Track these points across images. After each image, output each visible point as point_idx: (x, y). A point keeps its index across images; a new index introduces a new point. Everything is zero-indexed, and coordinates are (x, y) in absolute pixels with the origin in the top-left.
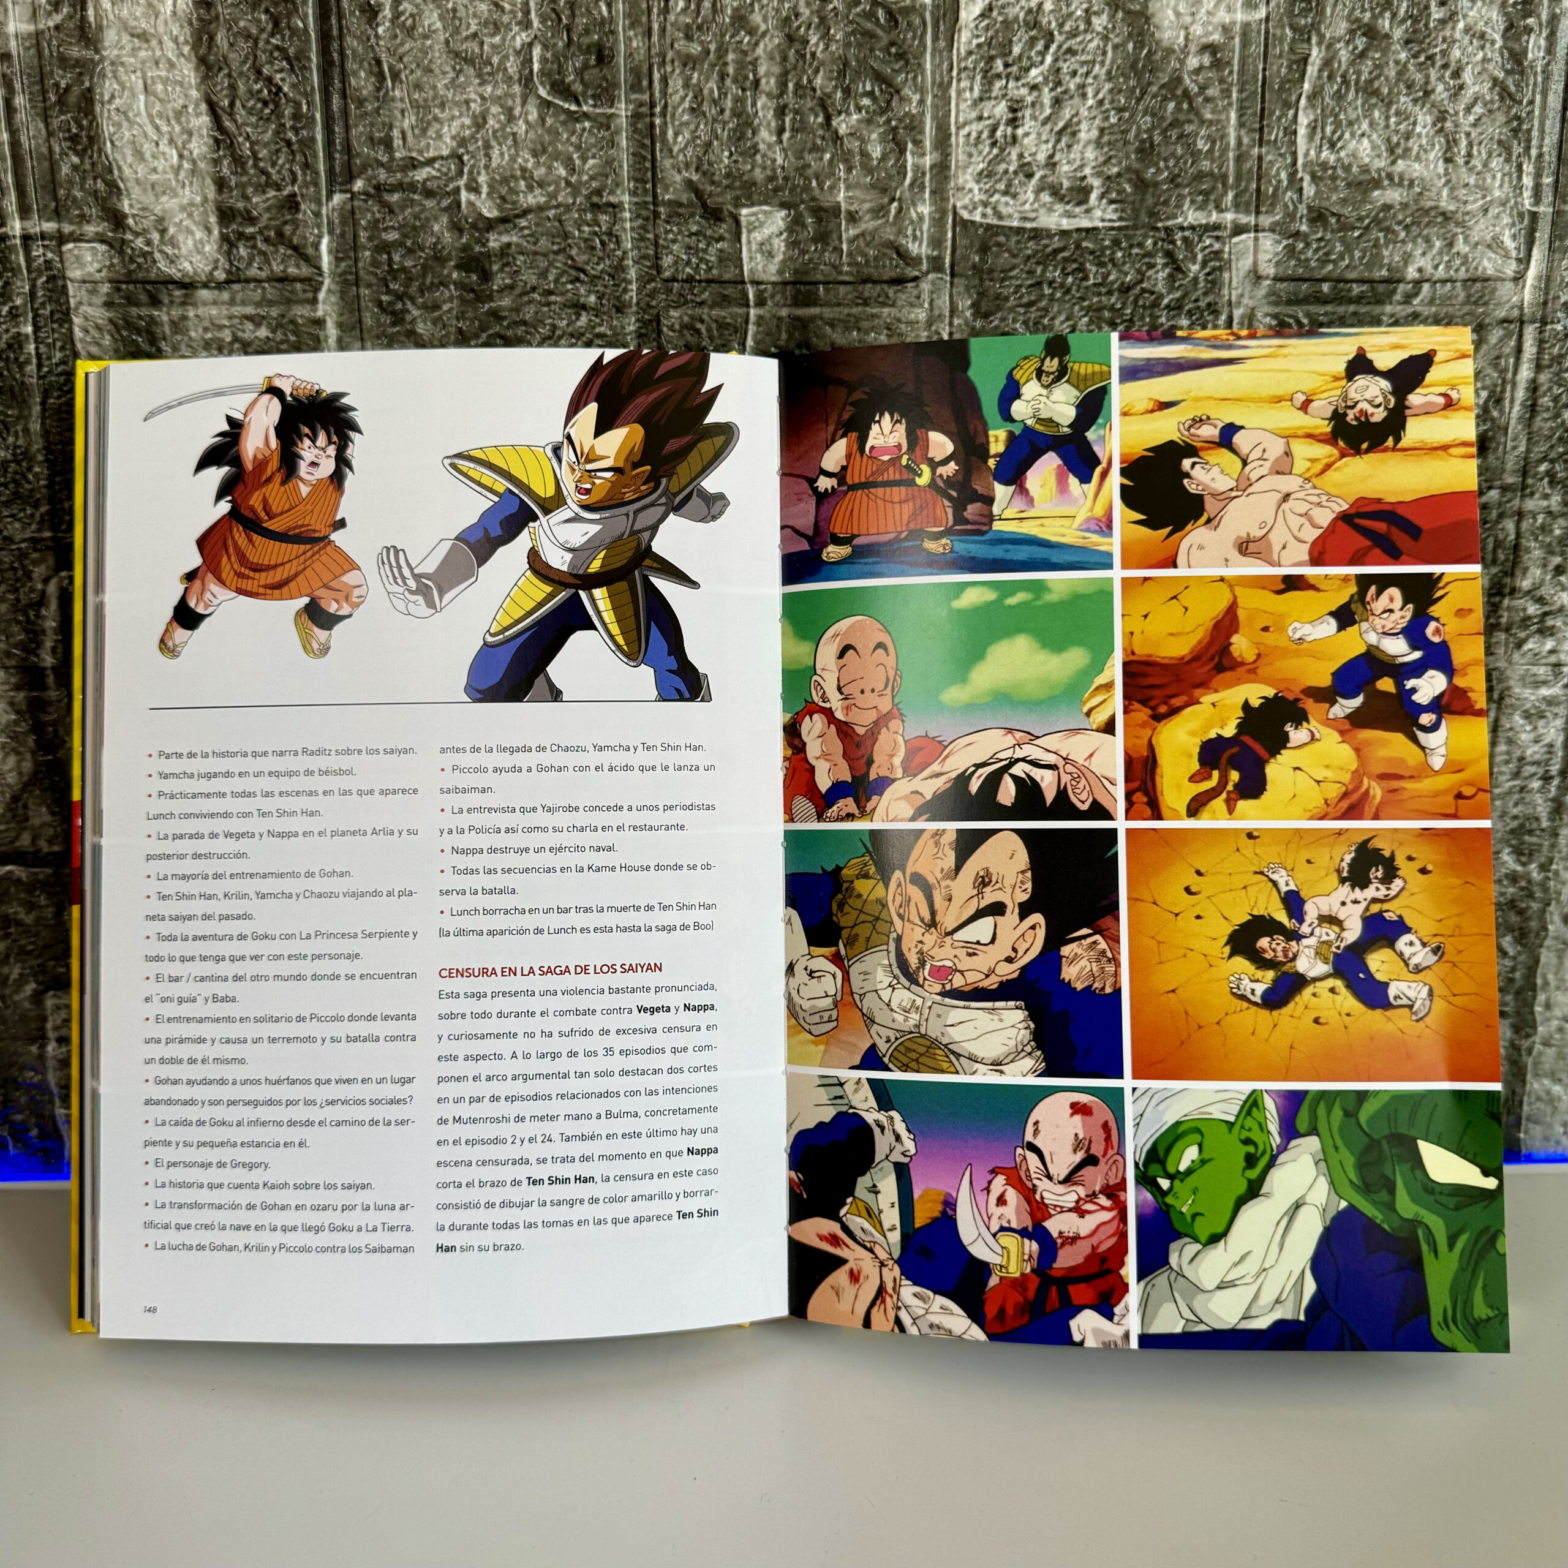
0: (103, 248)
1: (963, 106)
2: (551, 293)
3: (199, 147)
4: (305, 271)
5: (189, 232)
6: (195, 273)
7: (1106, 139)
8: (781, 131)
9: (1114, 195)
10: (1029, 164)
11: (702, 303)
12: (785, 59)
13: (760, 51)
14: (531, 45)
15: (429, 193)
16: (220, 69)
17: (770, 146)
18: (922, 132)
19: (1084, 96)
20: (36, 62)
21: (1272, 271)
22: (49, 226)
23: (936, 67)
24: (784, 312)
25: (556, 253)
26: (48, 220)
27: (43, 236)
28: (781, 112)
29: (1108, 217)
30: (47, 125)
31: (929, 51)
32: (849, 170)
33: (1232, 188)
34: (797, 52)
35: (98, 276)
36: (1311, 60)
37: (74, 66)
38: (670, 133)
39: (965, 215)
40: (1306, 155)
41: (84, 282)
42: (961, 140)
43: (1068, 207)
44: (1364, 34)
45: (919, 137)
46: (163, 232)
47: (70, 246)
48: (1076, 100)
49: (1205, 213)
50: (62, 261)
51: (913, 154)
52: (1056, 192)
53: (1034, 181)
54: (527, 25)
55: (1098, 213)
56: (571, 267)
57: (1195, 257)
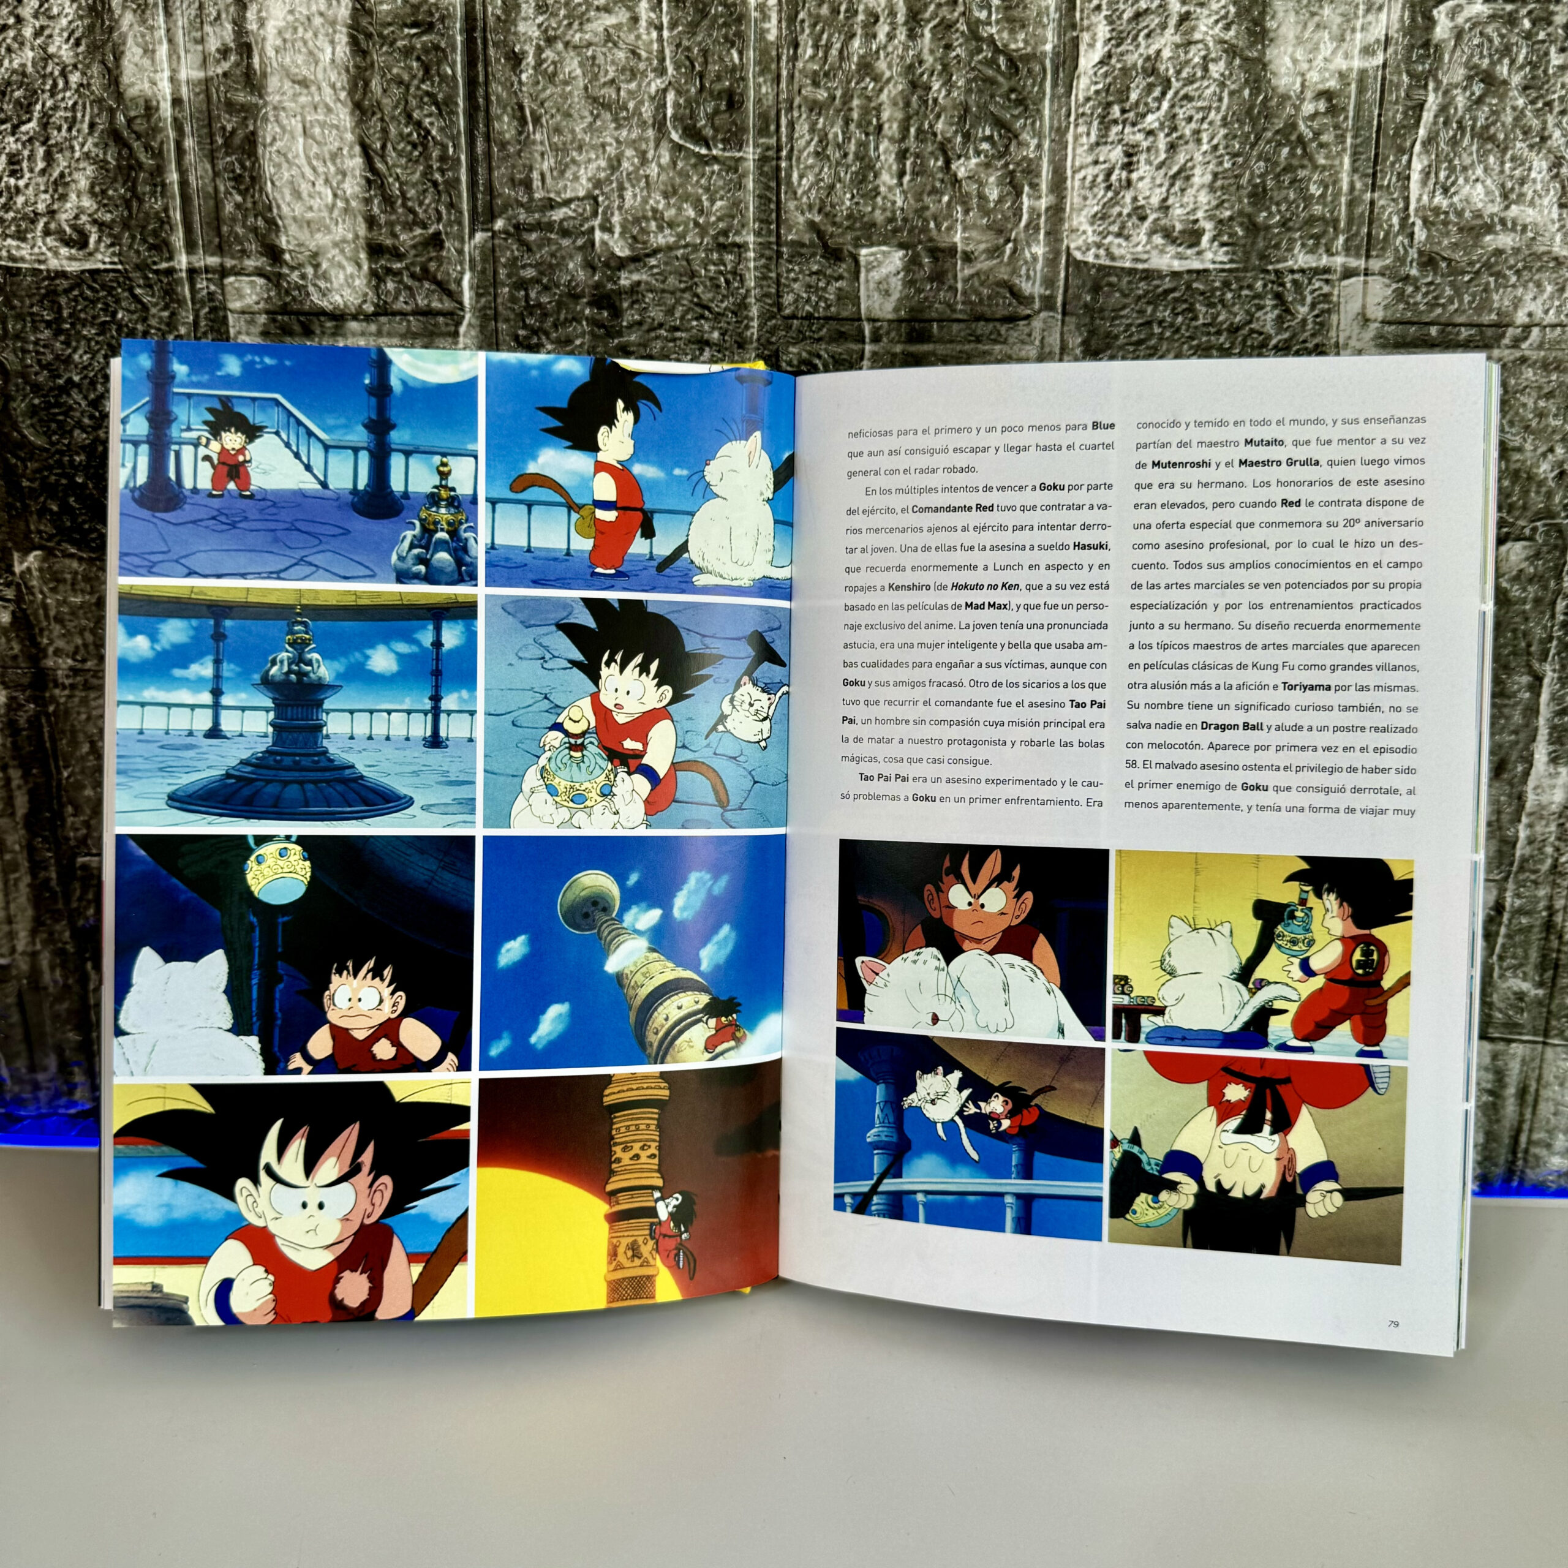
0: (260, 281)
1: (1079, 151)
2: (676, 329)
3: (352, 187)
4: (448, 305)
5: (341, 266)
6: (346, 305)
7: (1219, 183)
8: (901, 174)
9: (1225, 238)
10: (1142, 207)
11: (820, 340)
12: (907, 104)
13: (884, 97)
14: (665, 91)
15: (565, 233)
16: (374, 114)
17: (890, 189)
18: (1038, 175)
19: (1199, 141)
20: (204, 107)
21: (1380, 314)
22: (213, 261)
23: (1054, 113)
24: (898, 349)
25: (683, 291)
26: (212, 255)
27: (207, 270)
28: (902, 155)
29: (1219, 259)
30: (213, 166)
31: (1048, 97)
32: (967, 212)
33: (1343, 233)
34: (920, 98)
35: (256, 308)
36: (1427, 106)
37: (240, 111)
38: (795, 176)
39: (1078, 255)
40: (1419, 200)
41: (243, 313)
42: (1077, 183)
43: (1180, 249)
44: (1482, 81)
45: (1036, 181)
46: (317, 266)
47: (232, 279)
48: (1191, 146)
49: (1315, 257)
50: (223, 294)
51: (1029, 196)
52: (1168, 234)
53: (1147, 224)
54: (661, 71)
55: (1209, 255)
56: (697, 304)
57: (1303, 299)
